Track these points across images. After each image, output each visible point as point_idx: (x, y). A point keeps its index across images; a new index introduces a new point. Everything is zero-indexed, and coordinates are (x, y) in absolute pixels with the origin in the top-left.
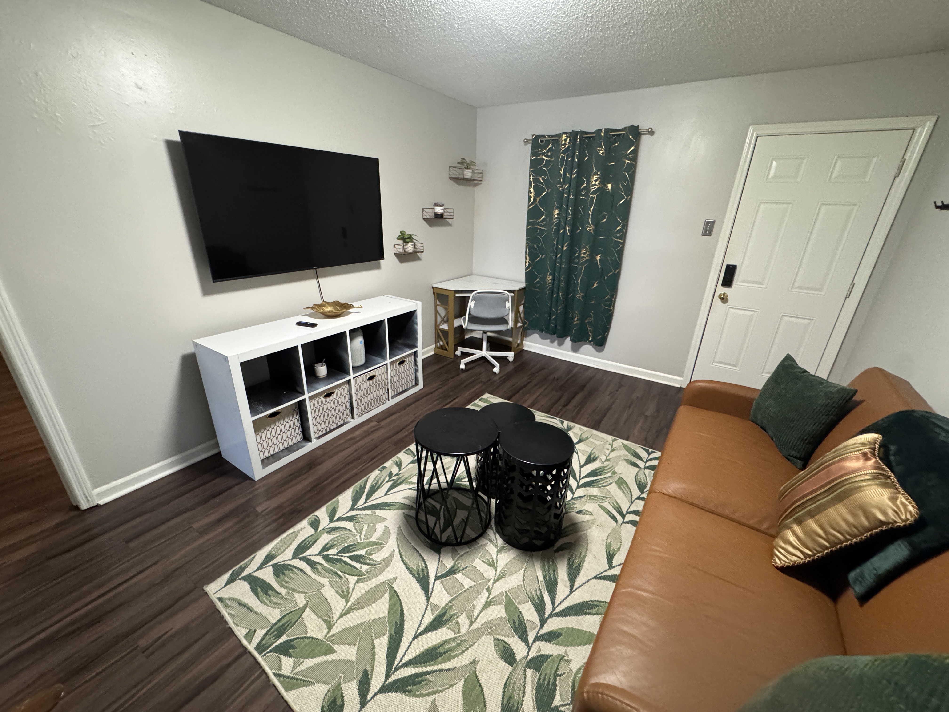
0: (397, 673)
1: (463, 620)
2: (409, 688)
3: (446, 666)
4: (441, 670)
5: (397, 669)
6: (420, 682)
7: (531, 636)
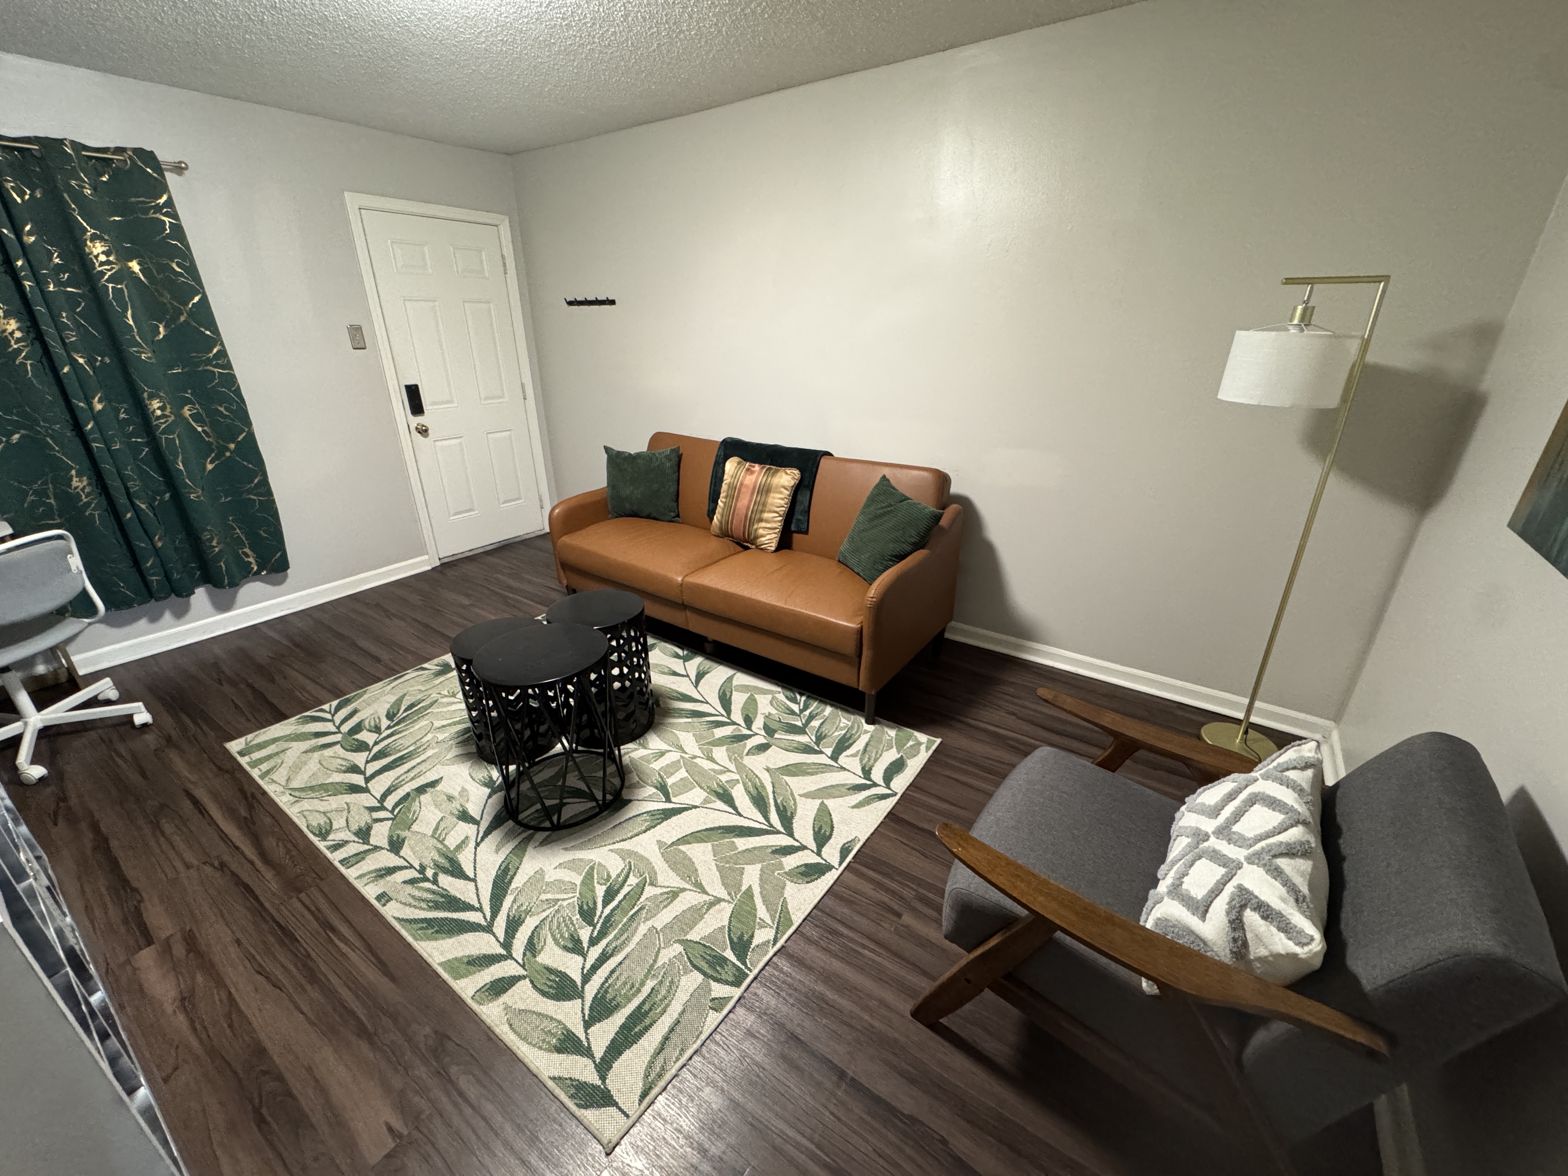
0: (775, 825)
1: (724, 778)
2: (789, 814)
3: (769, 789)
4: (774, 792)
5: (771, 826)
6: (784, 807)
7: (747, 732)
